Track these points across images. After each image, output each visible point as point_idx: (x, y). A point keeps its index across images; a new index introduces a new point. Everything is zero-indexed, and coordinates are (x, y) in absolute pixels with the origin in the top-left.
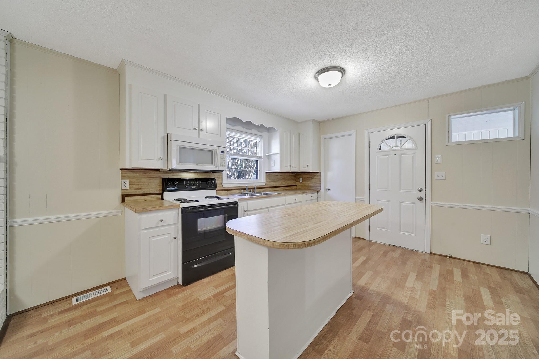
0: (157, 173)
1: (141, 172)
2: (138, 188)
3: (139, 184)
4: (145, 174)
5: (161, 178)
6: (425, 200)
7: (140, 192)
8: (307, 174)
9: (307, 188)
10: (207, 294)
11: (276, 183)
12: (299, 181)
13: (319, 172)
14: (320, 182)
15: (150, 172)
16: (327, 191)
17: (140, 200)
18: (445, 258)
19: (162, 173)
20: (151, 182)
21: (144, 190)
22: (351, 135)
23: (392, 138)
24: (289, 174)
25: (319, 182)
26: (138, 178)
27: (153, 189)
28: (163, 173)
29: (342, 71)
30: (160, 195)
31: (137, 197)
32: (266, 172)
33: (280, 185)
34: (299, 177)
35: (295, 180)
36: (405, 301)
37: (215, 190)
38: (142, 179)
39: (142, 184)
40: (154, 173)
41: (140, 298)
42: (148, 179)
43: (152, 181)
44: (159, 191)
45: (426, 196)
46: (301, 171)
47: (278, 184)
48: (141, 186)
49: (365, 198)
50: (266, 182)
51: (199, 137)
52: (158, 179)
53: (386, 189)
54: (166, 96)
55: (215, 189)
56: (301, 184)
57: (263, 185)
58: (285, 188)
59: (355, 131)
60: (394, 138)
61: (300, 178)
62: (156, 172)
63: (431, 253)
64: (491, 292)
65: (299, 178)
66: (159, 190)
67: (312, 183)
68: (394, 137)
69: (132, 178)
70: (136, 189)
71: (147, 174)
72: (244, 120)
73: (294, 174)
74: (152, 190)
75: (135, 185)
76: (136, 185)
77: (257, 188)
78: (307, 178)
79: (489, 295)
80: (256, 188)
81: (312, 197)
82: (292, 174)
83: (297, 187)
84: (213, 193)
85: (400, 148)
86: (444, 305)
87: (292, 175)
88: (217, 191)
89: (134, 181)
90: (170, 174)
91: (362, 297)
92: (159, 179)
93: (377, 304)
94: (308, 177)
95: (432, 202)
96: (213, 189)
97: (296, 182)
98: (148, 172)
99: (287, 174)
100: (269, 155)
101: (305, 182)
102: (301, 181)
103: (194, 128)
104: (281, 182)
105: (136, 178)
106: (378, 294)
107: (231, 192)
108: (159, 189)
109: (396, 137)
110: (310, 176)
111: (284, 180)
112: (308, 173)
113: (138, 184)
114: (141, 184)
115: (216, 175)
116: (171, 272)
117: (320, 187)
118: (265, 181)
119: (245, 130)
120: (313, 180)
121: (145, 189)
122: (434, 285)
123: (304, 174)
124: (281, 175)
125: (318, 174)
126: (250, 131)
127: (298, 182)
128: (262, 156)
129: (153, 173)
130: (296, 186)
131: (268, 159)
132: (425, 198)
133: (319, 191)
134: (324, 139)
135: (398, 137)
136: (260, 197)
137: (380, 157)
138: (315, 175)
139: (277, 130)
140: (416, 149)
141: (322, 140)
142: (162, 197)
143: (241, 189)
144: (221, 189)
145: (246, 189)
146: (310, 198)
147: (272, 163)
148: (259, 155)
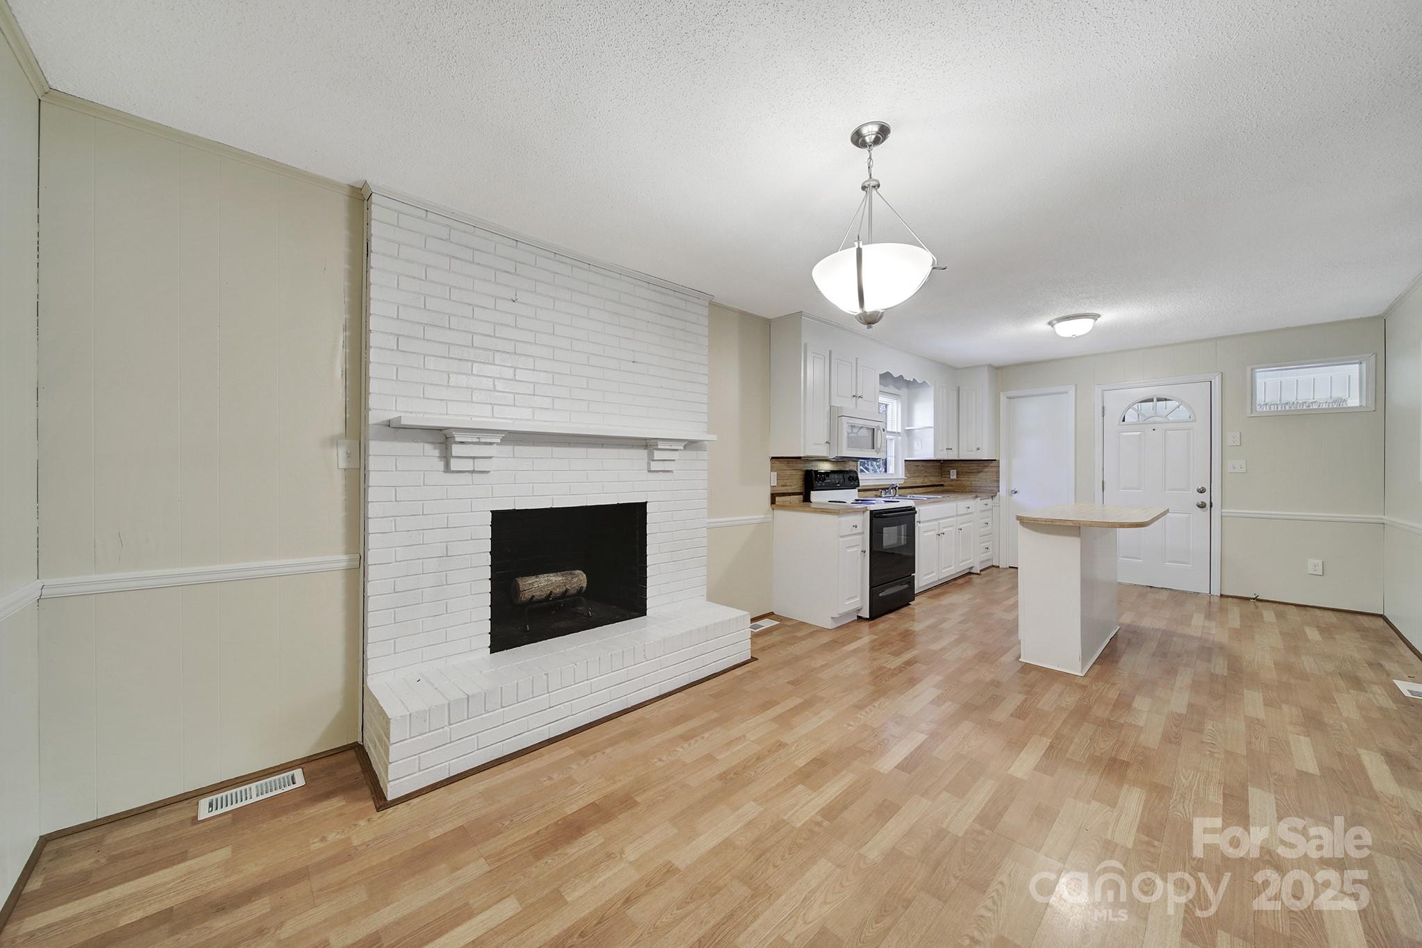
0: (799, 463)
1: (785, 461)
2: (784, 484)
3: (785, 478)
4: (789, 464)
5: (802, 470)
6: (1211, 506)
7: (787, 490)
8: (968, 462)
9: (967, 489)
11: (917, 480)
12: (948, 476)
13: (995, 460)
14: (999, 478)
16: (1011, 495)
17: (788, 500)
18: (1248, 602)
21: (788, 487)
22: (1066, 392)
23: (1149, 400)
24: (933, 464)
25: (995, 479)
26: (783, 470)
27: (792, 487)
28: (803, 462)
29: (1095, 317)
31: (784, 496)
32: (905, 461)
33: (923, 483)
34: (949, 468)
35: (941, 474)
37: (856, 490)
38: (788, 471)
39: (788, 478)
40: (796, 462)
42: (791, 471)
43: (794, 475)
45: (1212, 501)
46: (962, 458)
47: (919, 482)
48: (787, 481)
50: (906, 478)
51: (856, 407)
52: (796, 472)
54: (830, 353)
56: (954, 483)
57: (899, 483)
58: (932, 489)
59: (1074, 387)
60: (1153, 401)
61: (951, 471)
63: (1221, 595)
64: (1320, 631)
65: (949, 471)
66: (801, 488)
67: (981, 480)
68: (1153, 398)
69: (780, 470)
70: (782, 486)
72: (896, 375)
73: (939, 464)
76: (782, 480)
77: (899, 488)
78: (969, 471)
80: (897, 488)
81: (987, 505)
82: (936, 464)
83: (945, 488)
84: (857, 493)
85: (1162, 419)
87: (936, 466)
88: (859, 491)
89: (780, 475)
92: (799, 471)
94: (971, 468)
95: (1223, 511)
96: (854, 488)
97: (943, 479)
98: (791, 461)
99: (930, 464)
100: (909, 430)
101: (963, 477)
102: (953, 476)
103: (854, 395)
104: (928, 479)
107: (872, 493)
109: (1155, 400)
110: (974, 466)
111: (926, 475)
112: (971, 462)
113: (784, 480)
115: (852, 466)
116: (857, 599)
117: (999, 487)
118: (904, 477)
120: (980, 475)
121: (788, 485)
123: (960, 462)
124: (923, 466)
125: (994, 464)
126: (887, 389)
127: (948, 479)
128: (900, 431)
130: (942, 485)
131: (908, 436)
132: (1211, 503)
133: (996, 495)
134: (1008, 398)
135: (1159, 400)
136: (930, 502)
137: (1123, 434)
138: (987, 465)
139: (930, 386)
140: (1194, 421)
141: (1003, 398)
142: (807, 499)
143: (881, 489)
144: (859, 488)
145: (888, 489)
146: (984, 508)
147: (915, 444)
148: (895, 430)
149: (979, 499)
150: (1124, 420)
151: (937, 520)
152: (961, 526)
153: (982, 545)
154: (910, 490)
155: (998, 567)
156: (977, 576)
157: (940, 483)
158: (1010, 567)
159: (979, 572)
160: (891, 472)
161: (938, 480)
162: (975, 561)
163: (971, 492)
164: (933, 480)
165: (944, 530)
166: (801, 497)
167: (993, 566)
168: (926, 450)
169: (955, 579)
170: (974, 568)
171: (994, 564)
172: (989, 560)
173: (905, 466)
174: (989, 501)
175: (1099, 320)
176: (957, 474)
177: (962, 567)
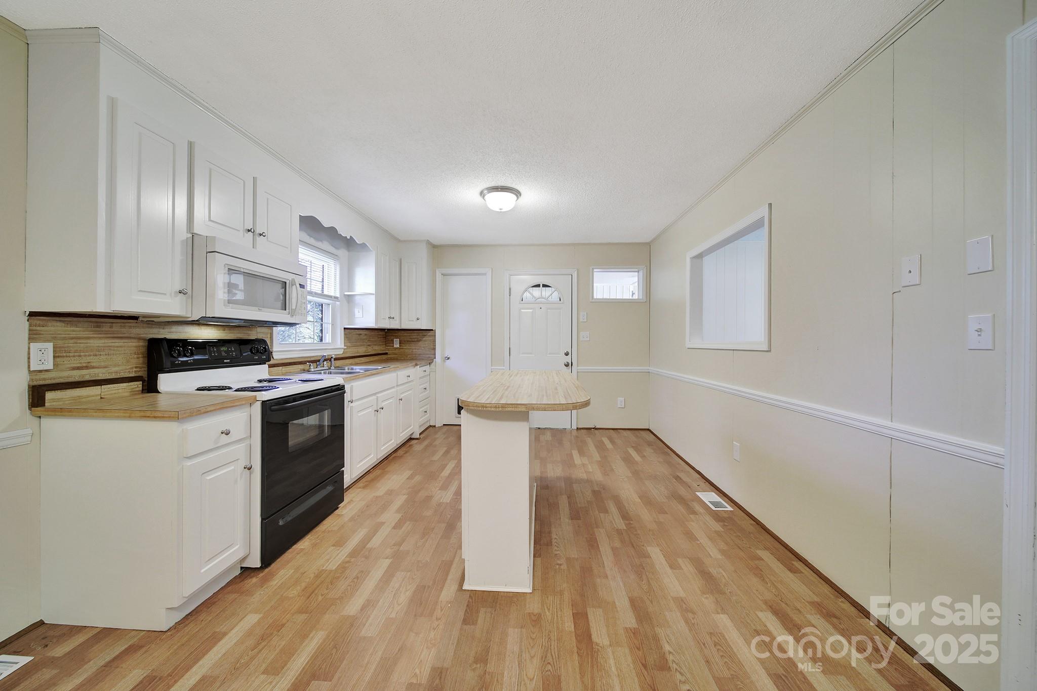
0: (130, 326)
1: (91, 322)
2: (79, 365)
3: (82, 354)
4: (98, 327)
5: (140, 339)
6: (572, 365)
7: (83, 376)
8: (409, 332)
9: (409, 357)
10: (334, 558)
11: (359, 350)
12: (392, 345)
13: (432, 330)
14: (435, 346)
15: (112, 323)
16: (445, 362)
17: (88, 397)
18: (590, 431)
19: (143, 327)
20: (114, 350)
21: (96, 371)
22: (485, 274)
23: (538, 286)
24: (376, 333)
25: (432, 347)
26: (79, 338)
27: (121, 368)
28: (145, 325)
29: (518, 193)
30: (141, 382)
31: (78, 389)
32: (345, 328)
33: (364, 353)
34: (392, 337)
35: (384, 343)
36: (585, 476)
37: (266, 366)
38: (91, 341)
39: (92, 354)
40: (122, 324)
41: (171, 626)
42: (106, 341)
43: (117, 347)
44: (135, 372)
46: (404, 327)
47: (362, 350)
48: (88, 359)
49: (503, 368)
50: (346, 347)
52: (133, 340)
53: (531, 354)
54: (191, 145)
55: (265, 364)
56: (397, 351)
57: (340, 353)
58: (372, 359)
59: (491, 270)
60: (540, 287)
61: (395, 340)
62: (127, 324)
63: (577, 428)
64: (636, 450)
65: (393, 340)
66: (134, 369)
67: (419, 348)
68: (540, 285)
69: (65, 339)
70: (74, 369)
71: (103, 329)
72: (325, 224)
73: (383, 333)
74: (116, 369)
75: (69, 357)
76: (74, 356)
77: (336, 359)
78: (410, 340)
79: (635, 452)
80: (332, 360)
81: (425, 371)
82: (381, 333)
83: (390, 356)
84: (261, 371)
85: (545, 300)
86: (612, 470)
87: (380, 335)
88: (270, 366)
89: (68, 347)
90: (163, 329)
91: (547, 485)
92: (136, 341)
93: (564, 487)
94: (412, 337)
96: (260, 364)
97: (387, 347)
98: (106, 323)
99: (373, 333)
100: (349, 295)
101: (405, 346)
102: (397, 345)
103: (245, 228)
104: (367, 348)
105: (72, 338)
106: (558, 478)
107: (288, 369)
108: (136, 367)
110: (414, 335)
111: (369, 344)
112: (411, 331)
113: (80, 356)
114: (87, 354)
115: (260, 333)
116: (238, 546)
117: (435, 354)
118: (343, 346)
119: (312, 241)
120: (421, 342)
121: (98, 368)
122: (597, 456)
123: (403, 332)
124: (366, 334)
125: (431, 333)
126: (319, 244)
127: (391, 348)
128: (338, 295)
129: (120, 324)
130: (386, 354)
131: (349, 302)
132: (572, 362)
133: (433, 362)
134: (442, 274)
135: (543, 286)
136: (368, 374)
137: (522, 310)
138: (425, 334)
139: (370, 251)
140: (563, 303)
141: (439, 276)
142: (151, 387)
143: (309, 362)
144: (272, 362)
145: (319, 361)
146: (423, 374)
147: (356, 311)
148: (332, 294)
149: (418, 366)
150: (522, 300)
151: (375, 394)
152: (402, 396)
153: (421, 410)
154: (348, 361)
155: (435, 426)
156: (417, 441)
157: (384, 352)
158: (444, 425)
159: (418, 437)
160: (327, 341)
161: (383, 349)
162: (416, 430)
163: (412, 359)
164: (378, 349)
165: (383, 404)
166: (138, 385)
167: (431, 426)
168: (366, 318)
169: (396, 451)
170: (414, 434)
171: (431, 424)
172: (427, 421)
173: (345, 334)
174: (427, 368)
176: (400, 343)
177: (403, 436)
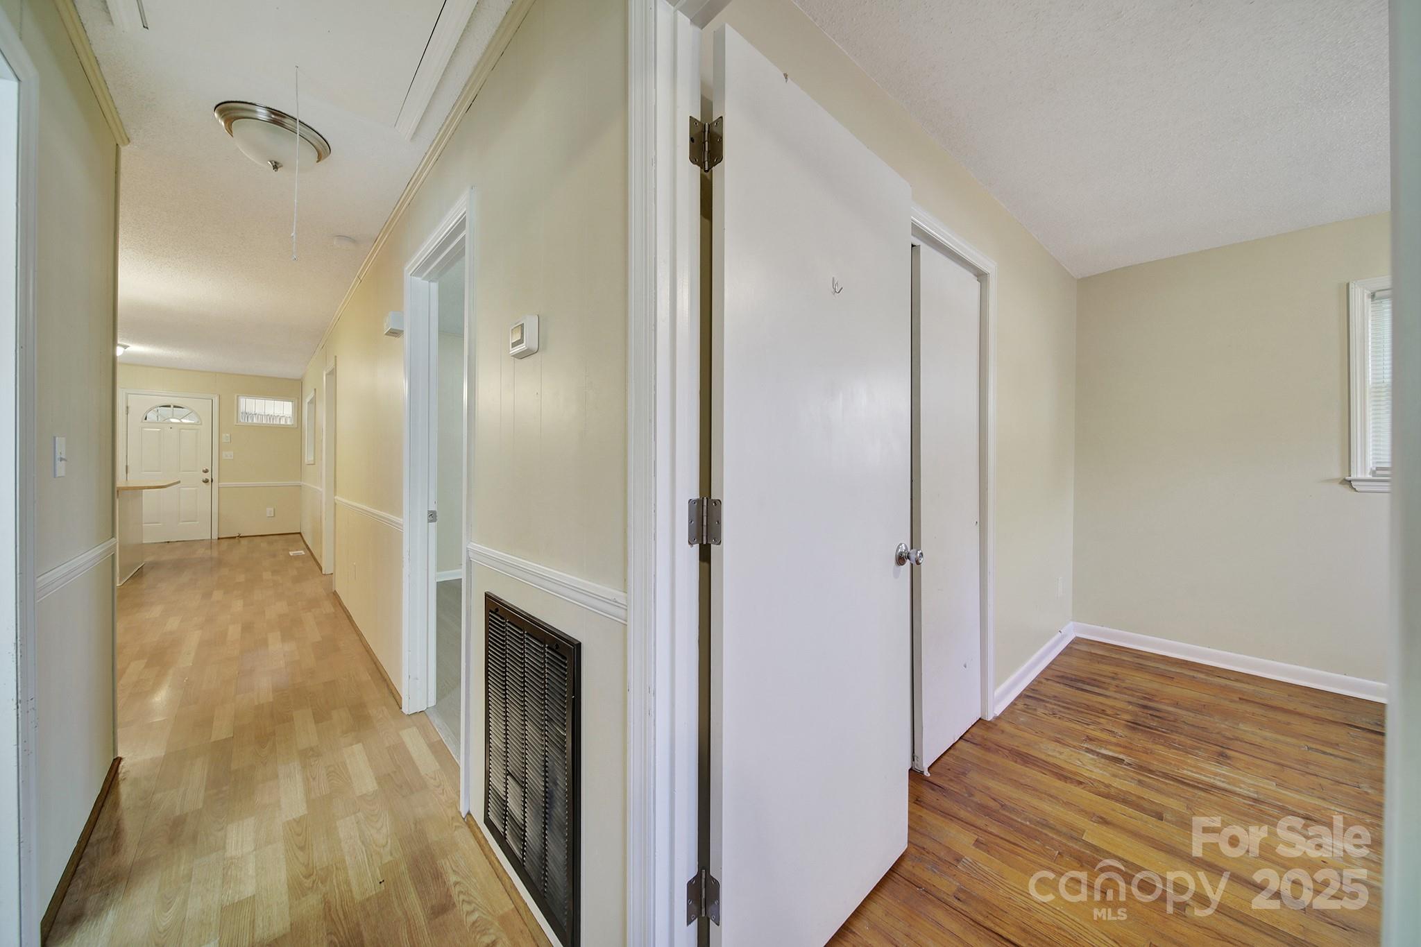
6: (212, 481)
18: (234, 539)
23: (168, 406)
45: (213, 478)
95: (220, 484)
109: (171, 406)
135: (175, 407)
140: (201, 424)
150: (146, 419)
175: (128, 349)
